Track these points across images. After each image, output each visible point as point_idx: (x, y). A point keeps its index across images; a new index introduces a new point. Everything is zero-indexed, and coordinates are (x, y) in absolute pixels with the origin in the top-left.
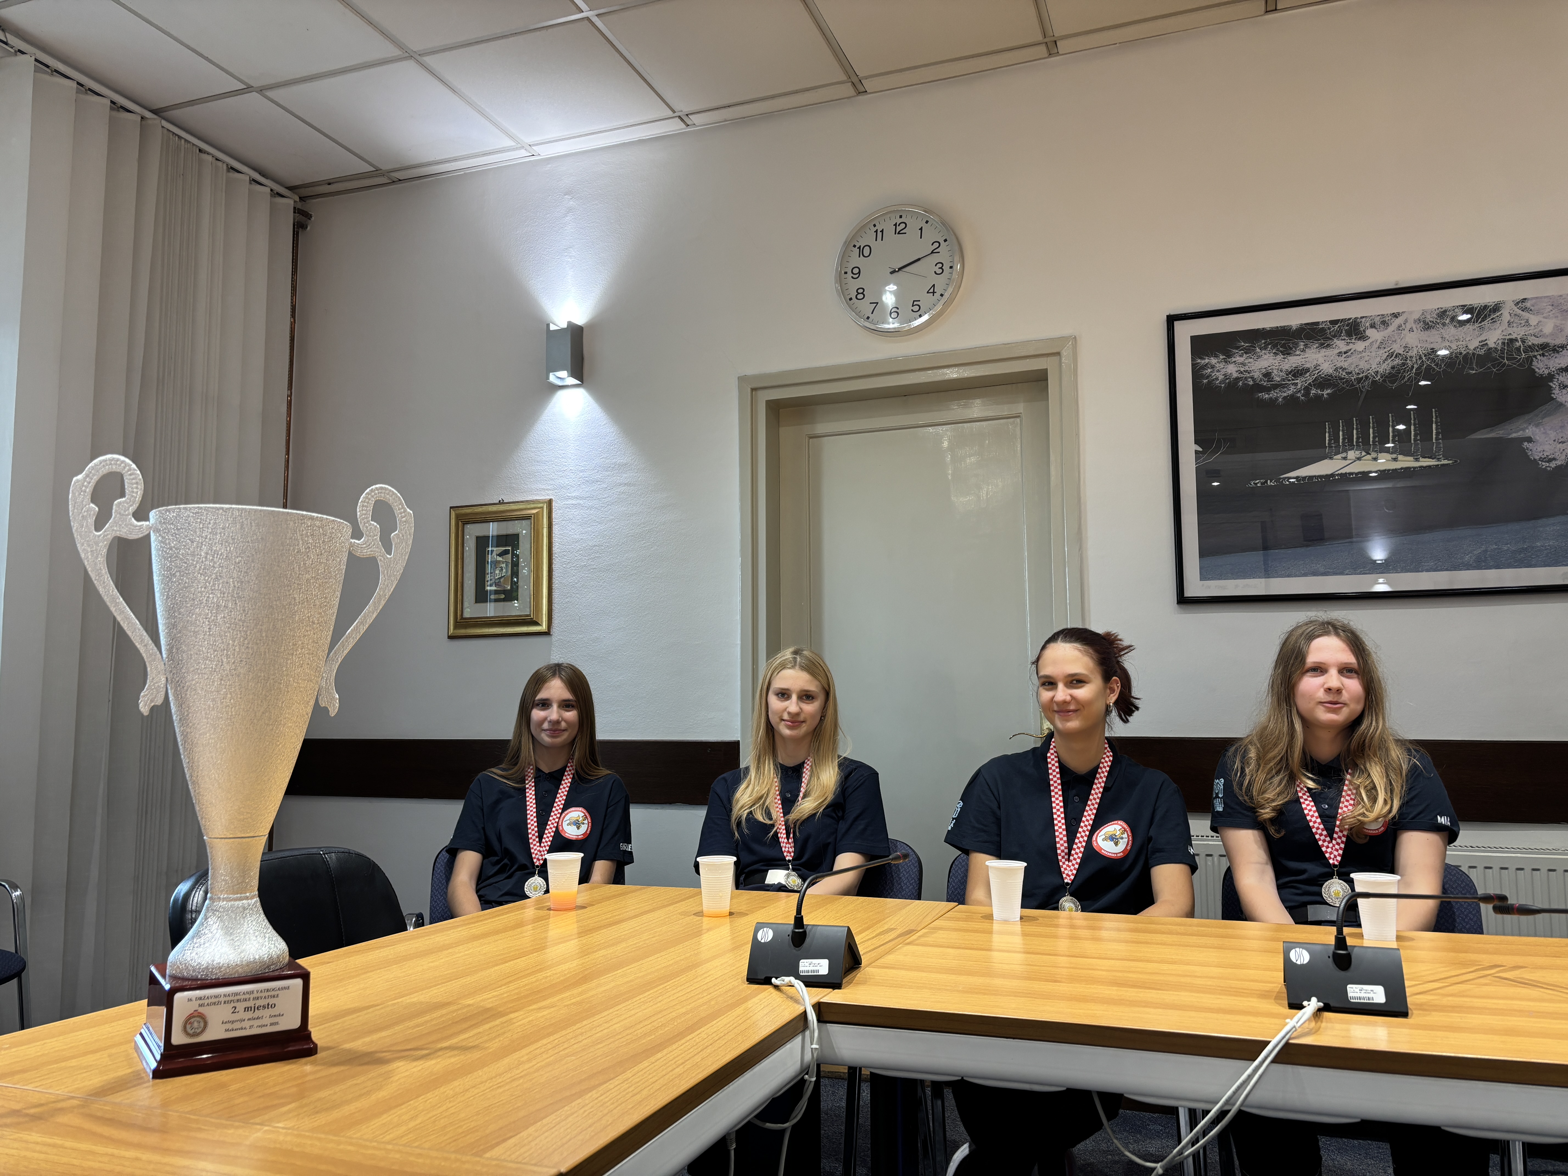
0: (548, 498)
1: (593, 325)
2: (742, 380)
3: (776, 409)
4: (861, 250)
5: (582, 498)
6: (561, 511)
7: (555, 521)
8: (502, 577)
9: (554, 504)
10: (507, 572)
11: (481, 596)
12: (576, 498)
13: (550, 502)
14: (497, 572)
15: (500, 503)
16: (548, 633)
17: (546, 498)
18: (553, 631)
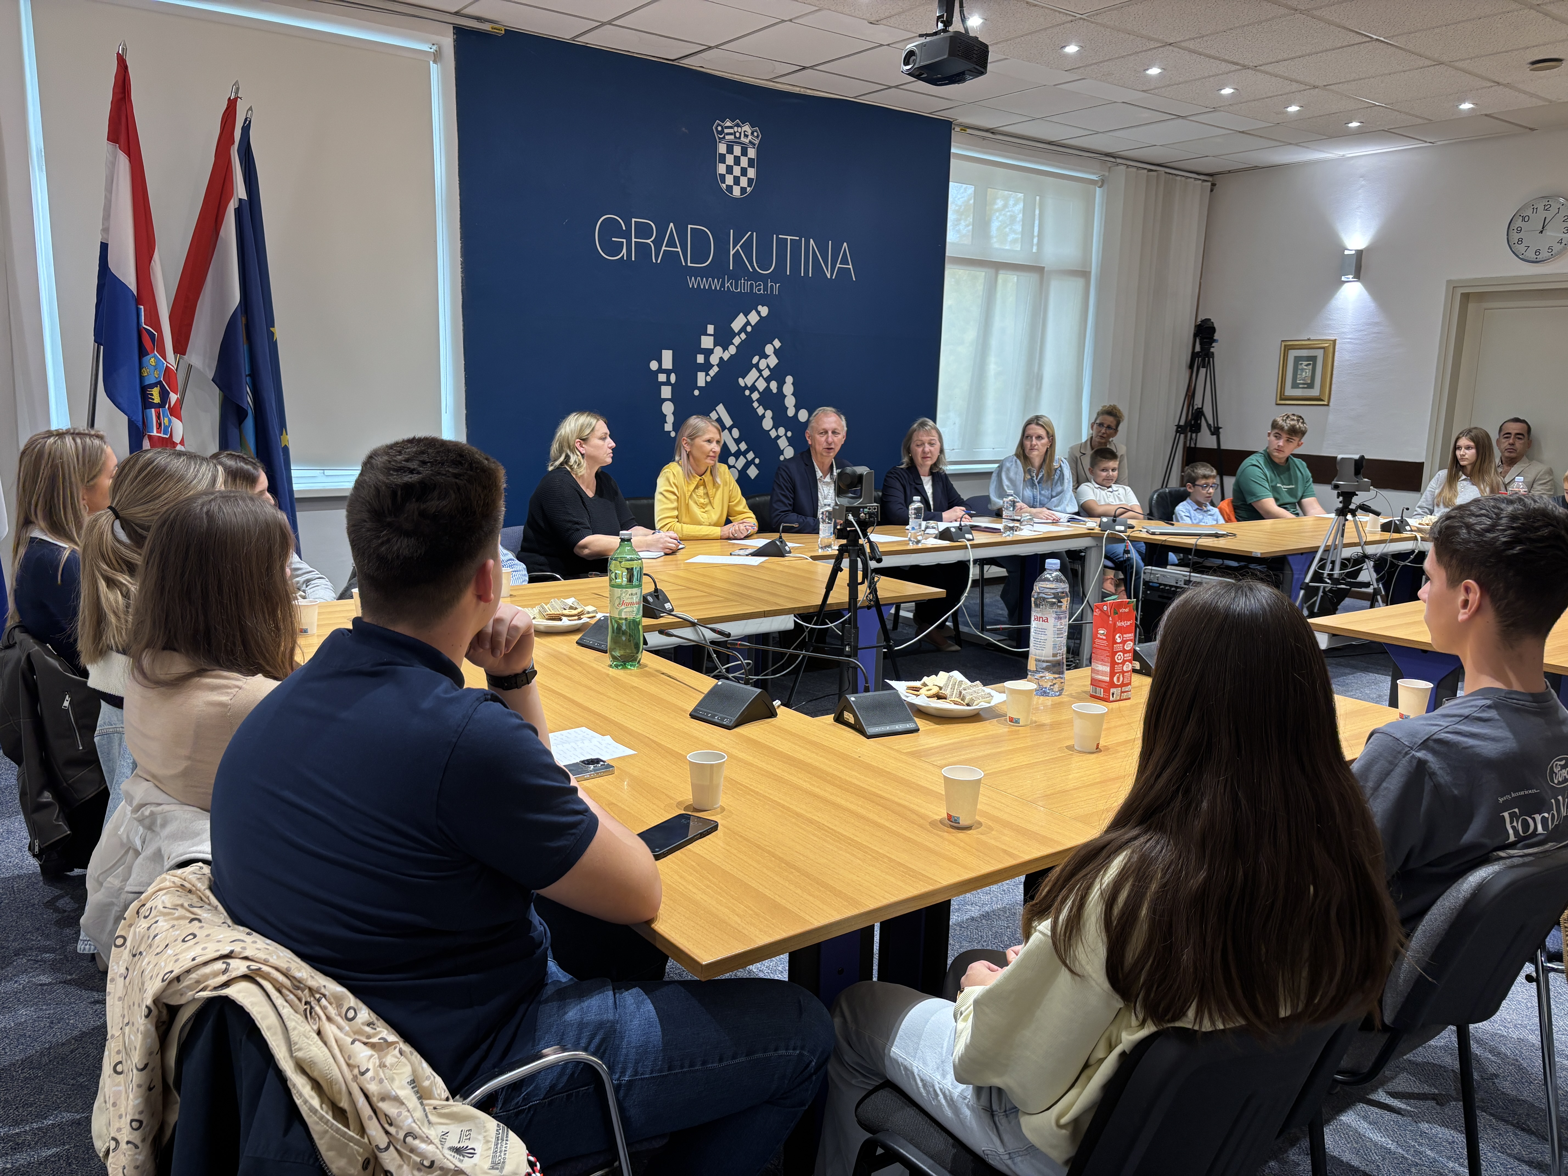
1: (1368, 249)
2: (1449, 282)
3: (1466, 297)
4: (1524, 218)
5: (1352, 339)
6: (1340, 345)
7: (1337, 350)
8: (1306, 376)
9: (1337, 341)
10: (1309, 374)
11: (1295, 385)
12: (1349, 339)
13: (1334, 341)
14: (1304, 374)
15: (1309, 340)
16: (1328, 405)
17: (1333, 338)
18: (1331, 404)
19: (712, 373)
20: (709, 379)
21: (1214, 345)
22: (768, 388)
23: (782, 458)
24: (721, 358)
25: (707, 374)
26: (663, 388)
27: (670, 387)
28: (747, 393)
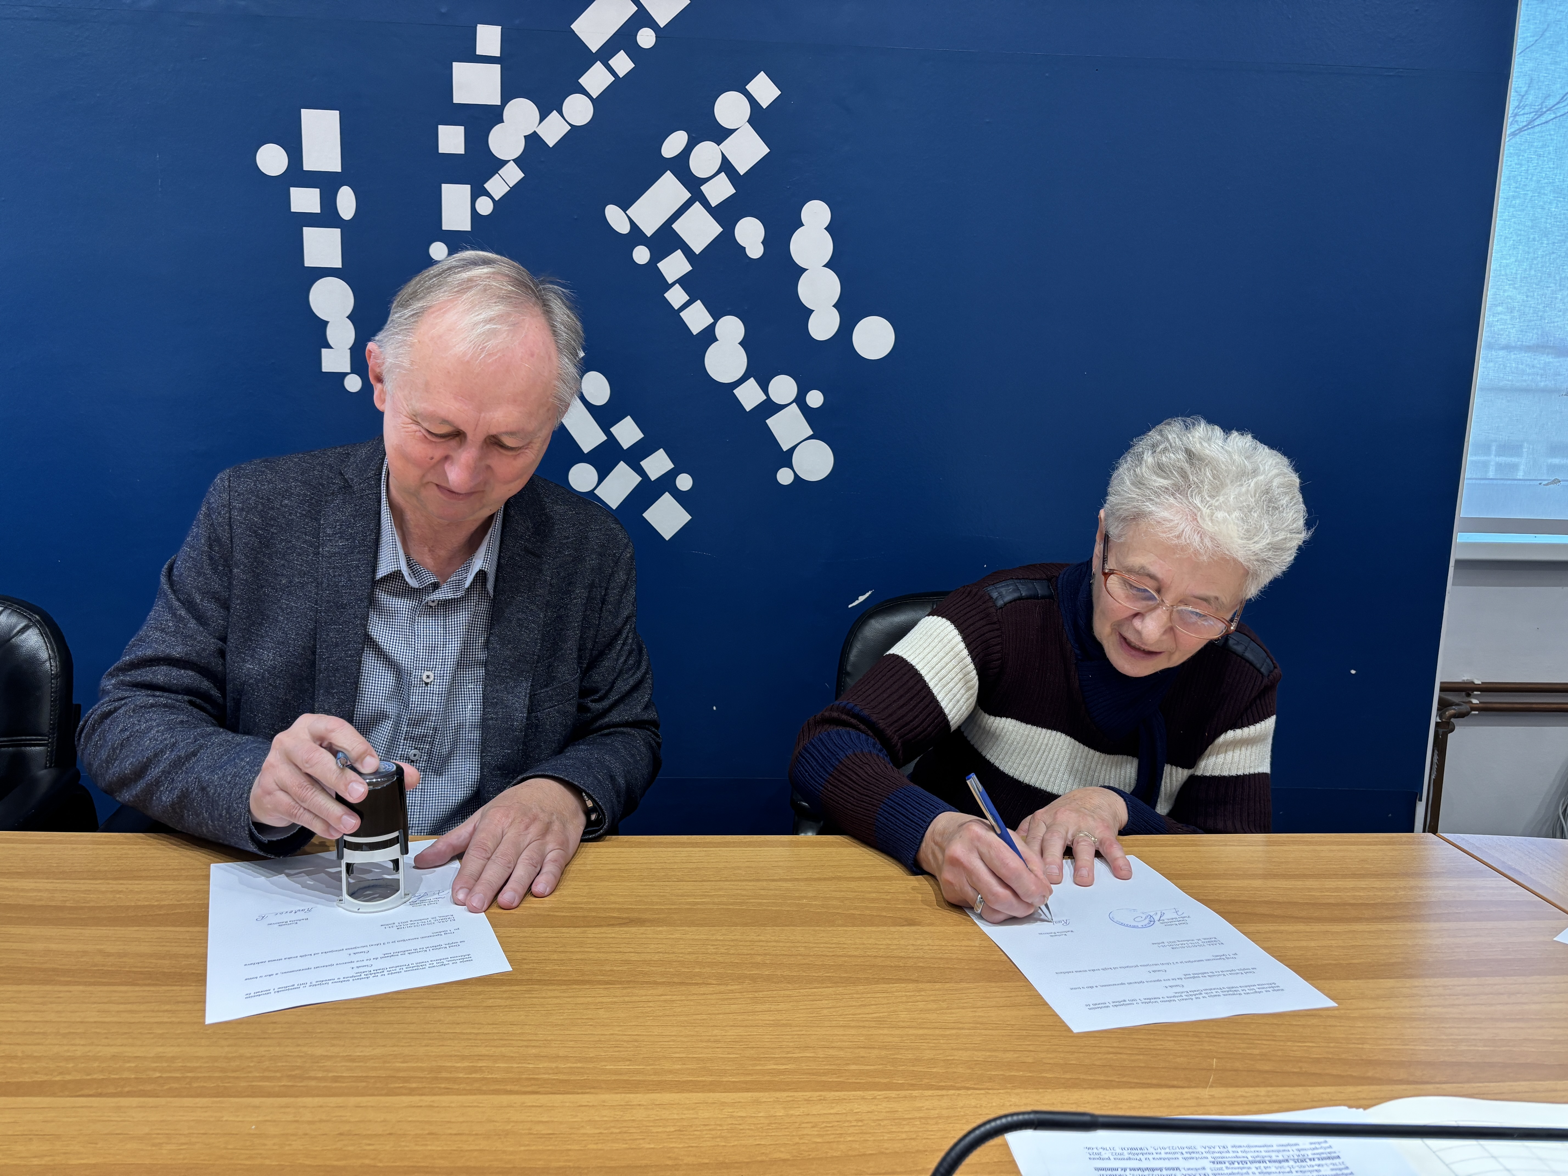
19: (498, 186)
20: (485, 207)
22: (727, 242)
23: (785, 477)
24: (533, 140)
25: (478, 192)
26: (307, 231)
27: (337, 232)
28: (641, 255)
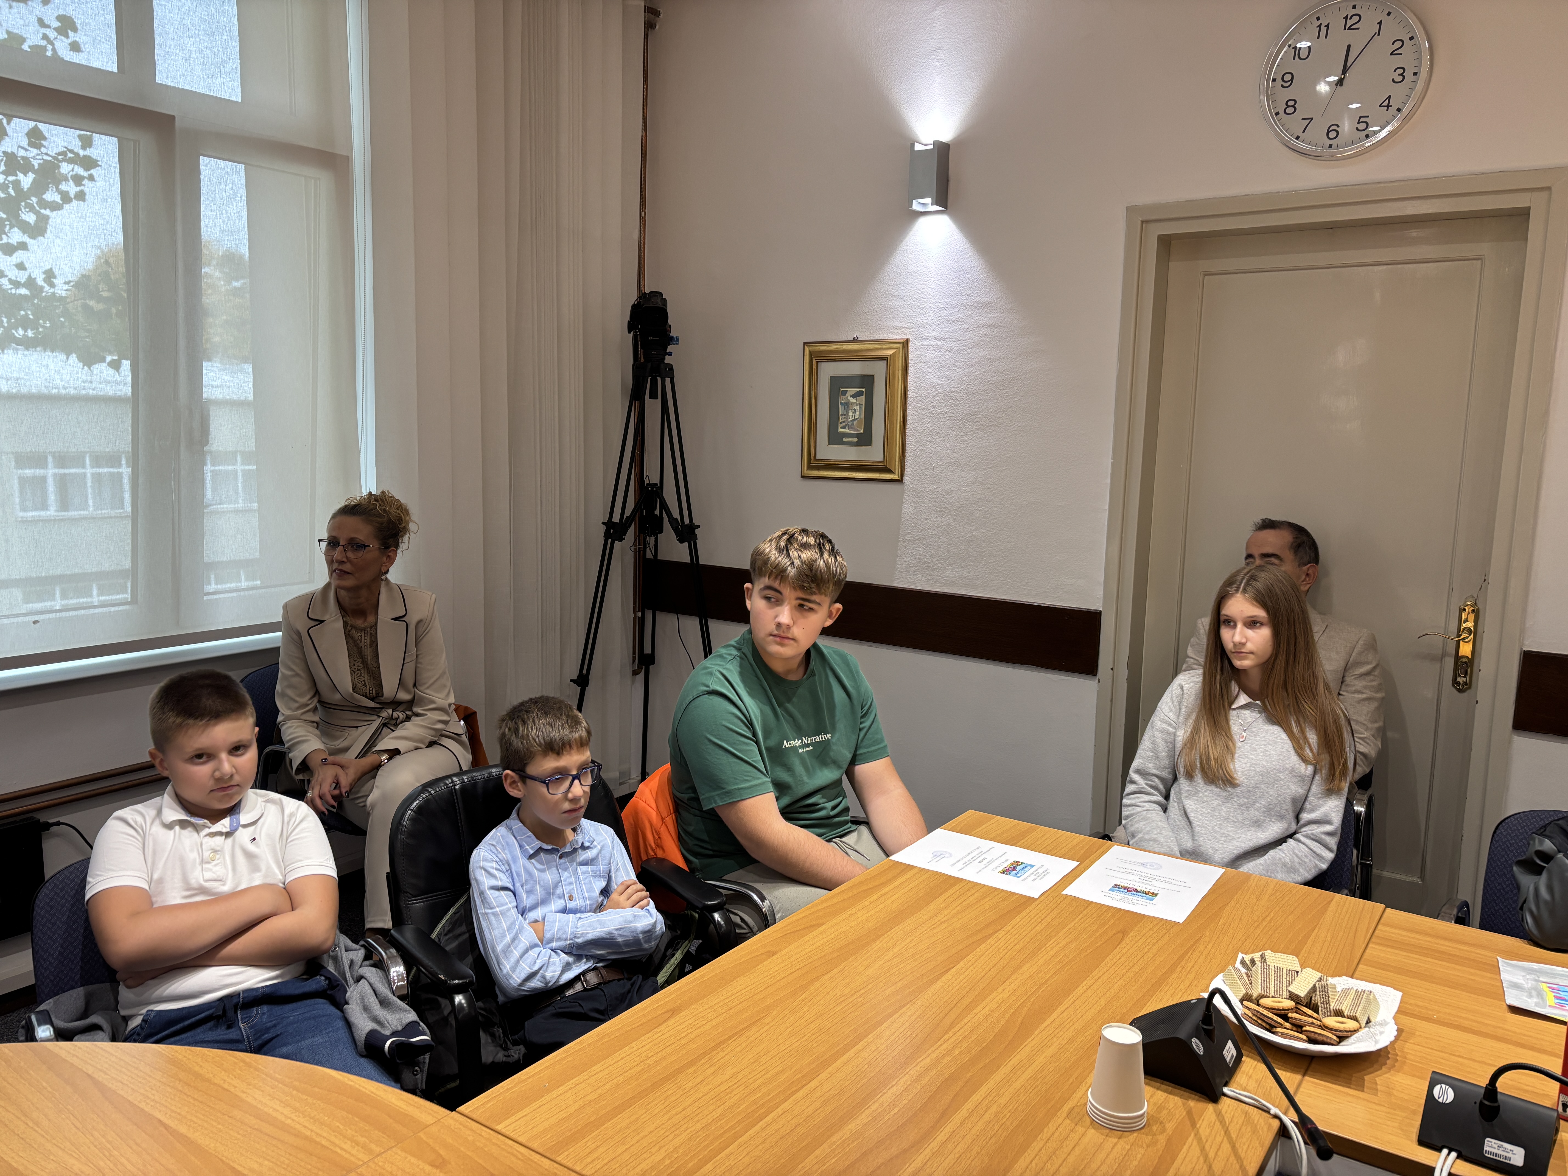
0: (905, 337)
1: (960, 142)
2: (1131, 210)
3: (1169, 245)
4: (1297, 51)
5: (940, 339)
6: (918, 353)
7: (911, 362)
8: (855, 420)
9: (910, 344)
10: (860, 415)
11: (835, 438)
12: (934, 338)
13: (906, 344)
14: (850, 414)
15: (855, 340)
16: (900, 481)
17: (903, 337)
18: (906, 479)
21: (670, 348)
